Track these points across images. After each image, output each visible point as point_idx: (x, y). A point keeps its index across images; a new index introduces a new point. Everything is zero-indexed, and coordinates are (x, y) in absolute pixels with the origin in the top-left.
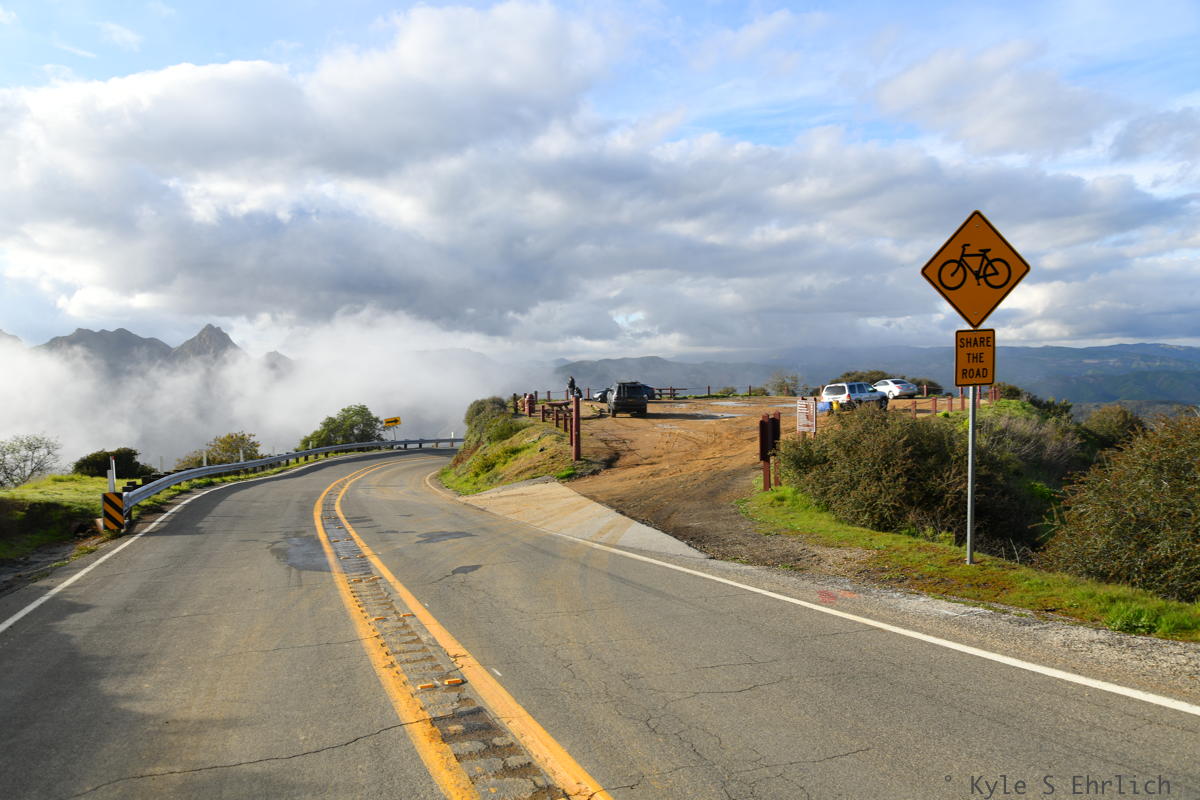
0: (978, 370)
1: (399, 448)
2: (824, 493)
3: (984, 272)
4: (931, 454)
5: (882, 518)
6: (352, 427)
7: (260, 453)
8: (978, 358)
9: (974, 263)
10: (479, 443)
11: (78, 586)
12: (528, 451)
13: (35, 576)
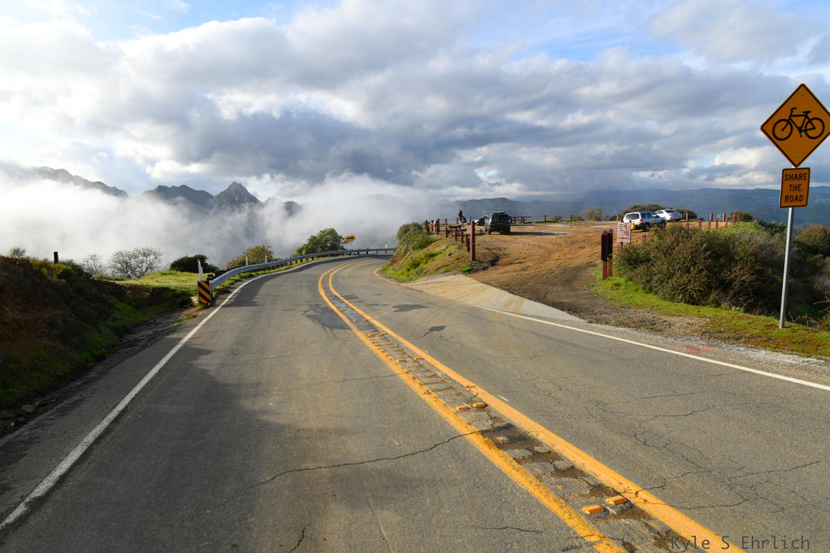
0: (797, 196)
1: (355, 254)
2: (648, 281)
3: (806, 127)
4: (722, 256)
5: (691, 297)
6: (326, 242)
7: (274, 258)
8: (797, 188)
9: (799, 121)
10: (406, 251)
11: (195, 338)
12: (441, 255)
13: (167, 332)
